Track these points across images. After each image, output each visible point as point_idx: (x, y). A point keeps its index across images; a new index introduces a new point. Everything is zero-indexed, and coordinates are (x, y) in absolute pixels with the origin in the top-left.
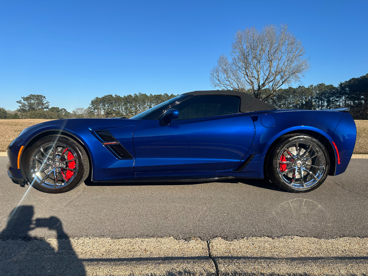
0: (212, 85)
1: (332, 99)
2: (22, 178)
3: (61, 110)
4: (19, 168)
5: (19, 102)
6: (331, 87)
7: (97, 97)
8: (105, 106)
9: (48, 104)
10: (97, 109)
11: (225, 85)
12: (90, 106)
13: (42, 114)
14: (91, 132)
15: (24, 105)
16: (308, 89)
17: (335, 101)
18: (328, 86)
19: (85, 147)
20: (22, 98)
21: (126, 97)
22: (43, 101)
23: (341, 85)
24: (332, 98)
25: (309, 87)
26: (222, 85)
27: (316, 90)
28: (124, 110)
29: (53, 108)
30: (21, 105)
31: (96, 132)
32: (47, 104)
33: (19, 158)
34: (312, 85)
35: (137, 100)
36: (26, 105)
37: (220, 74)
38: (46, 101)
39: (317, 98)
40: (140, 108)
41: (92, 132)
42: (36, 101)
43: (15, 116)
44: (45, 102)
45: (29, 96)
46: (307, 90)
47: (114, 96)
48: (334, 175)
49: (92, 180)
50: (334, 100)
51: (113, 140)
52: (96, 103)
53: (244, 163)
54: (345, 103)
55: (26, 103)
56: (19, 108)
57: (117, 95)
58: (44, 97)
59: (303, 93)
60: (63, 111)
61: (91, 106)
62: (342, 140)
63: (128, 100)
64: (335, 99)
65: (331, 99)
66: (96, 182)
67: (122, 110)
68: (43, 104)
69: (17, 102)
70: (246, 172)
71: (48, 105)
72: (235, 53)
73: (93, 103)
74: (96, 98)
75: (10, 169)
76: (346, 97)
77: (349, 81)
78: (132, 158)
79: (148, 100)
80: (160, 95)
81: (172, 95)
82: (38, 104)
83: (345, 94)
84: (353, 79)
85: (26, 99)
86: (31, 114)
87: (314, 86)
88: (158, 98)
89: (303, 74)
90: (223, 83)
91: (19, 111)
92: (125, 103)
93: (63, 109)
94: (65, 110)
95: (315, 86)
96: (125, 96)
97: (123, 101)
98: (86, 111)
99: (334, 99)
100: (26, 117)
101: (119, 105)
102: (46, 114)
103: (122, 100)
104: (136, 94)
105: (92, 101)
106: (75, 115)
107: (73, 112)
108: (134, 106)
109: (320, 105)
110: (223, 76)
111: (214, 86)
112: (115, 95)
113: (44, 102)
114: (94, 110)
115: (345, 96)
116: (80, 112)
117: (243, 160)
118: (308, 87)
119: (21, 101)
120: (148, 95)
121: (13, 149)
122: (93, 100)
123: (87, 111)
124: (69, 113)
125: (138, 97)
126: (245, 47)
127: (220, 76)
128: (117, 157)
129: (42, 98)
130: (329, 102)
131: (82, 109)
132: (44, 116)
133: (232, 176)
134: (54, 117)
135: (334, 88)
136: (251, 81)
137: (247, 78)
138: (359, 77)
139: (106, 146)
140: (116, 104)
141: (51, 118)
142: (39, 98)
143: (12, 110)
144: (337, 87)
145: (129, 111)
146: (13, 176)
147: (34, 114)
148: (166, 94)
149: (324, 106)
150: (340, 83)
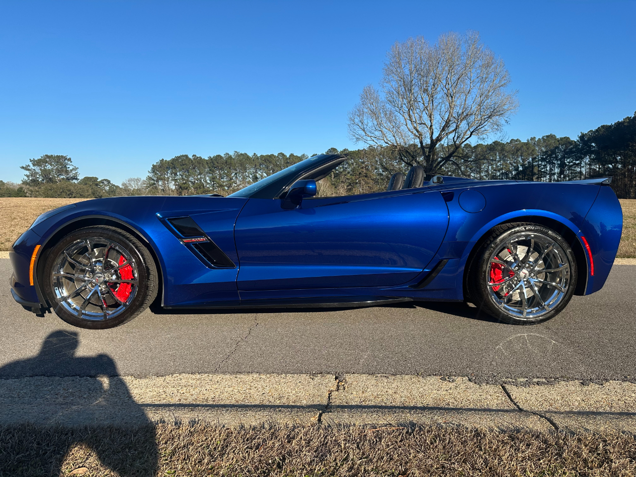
0: (351, 137)
1: (568, 162)
2: (37, 301)
3: (102, 182)
4: (32, 284)
5: (26, 168)
6: (566, 141)
7: (163, 159)
8: (176, 174)
9: (76, 171)
10: (162, 180)
11: (373, 138)
12: (149, 174)
13: (65, 188)
14: (160, 220)
15: (34, 174)
16: (527, 144)
17: (574, 165)
18: (561, 139)
19: (150, 247)
20: (31, 161)
21: (211, 159)
22: (68, 166)
23: (582, 137)
24: (568, 160)
25: (528, 140)
26: (369, 139)
27: (540, 146)
28: (209, 182)
29: (87, 179)
30: (29, 174)
31: (168, 220)
32: (74, 172)
33: (32, 266)
34: (534, 137)
35: (231, 163)
36: (37, 173)
37: (365, 118)
38: (73, 167)
39: (543, 160)
40: (236, 177)
41: (162, 221)
42: (54, 166)
43: (19, 193)
44: (71, 168)
45: (42, 157)
46: (525, 147)
47: (190, 157)
48: (585, 294)
49: (162, 305)
50: (572, 164)
51: (201, 235)
52: (161, 168)
53: (429, 274)
54: (590, 169)
55: (37, 169)
56: (26, 178)
57: (195, 155)
58: (70, 160)
59: (518, 150)
60: (106, 183)
61: (151, 175)
62: (599, 232)
63: (216, 163)
64: (574, 161)
65: (566, 161)
66: (171, 308)
67: (206, 182)
68: (67, 172)
69: (23, 168)
70: (434, 290)
71: (76, 173)
72: (389, 82)
73: (154, 169)
74: (160, 161)
75: (16, 285)
76: (592, 159)
77: (597, 131)
78: (234, 266)
79: (250, 163)
80: (272, 156)
81: (292, 155)
82: (60, 172)
83: (589, 152)
84: (603, 127)
85: (37, 163)
86: (46, 189)
87: (537, 139)
88: (268, 161)
89: (506, 119)
90: (370, 135)
91: (25, 183)
92: (210, 170)
93: (106, 180)
94: (109, 182)
95: (539, 139)
96: (210, 157)
97: (207, 166)
98: (145, 184)
99: (572, 162)
100: (37, 193)
101: (200, 174)
102: (72, 188)
103: (205, 164)
104: (228, 154)
105: (153, 165)
106: (126, 190)
107: (123, 185)
108: (226, 174)
109: (548, 172)
110: (370, 123)
111: (355, 140)
112: (193, 156)
113: (69, 168)
114: (157, 182)
115: (590, 157)
116: (134, 186)
117: (427, 269)
118: (526, 142)
119: (29, 166)
120: (251, 155)
121: (21, 251)
122: (155, 164)
123: (147, 184)
124: (117, 187)
125: (234, 159)
126: (407, 72)
127: (365, 122)
128: (207, 265)
129: (66, 161)
130: (562, 166)
131: (138, 180)
132: (68, 193)
133: (408, 297)
134: (87, 194)
135: (571, 143)
136: (418, 131)
137: (410, 126)
138: (613, 124)
139: (187, 244)
140: (196, 171)
141: (82, 196)
142: (61, 161)
143: (15, 183)
144: (576, 141)
145: (218, 183)
146: (22, 298)
147: (50, 190)
148: (281, 153)
149: (554, 174)
150: (580, 135)
